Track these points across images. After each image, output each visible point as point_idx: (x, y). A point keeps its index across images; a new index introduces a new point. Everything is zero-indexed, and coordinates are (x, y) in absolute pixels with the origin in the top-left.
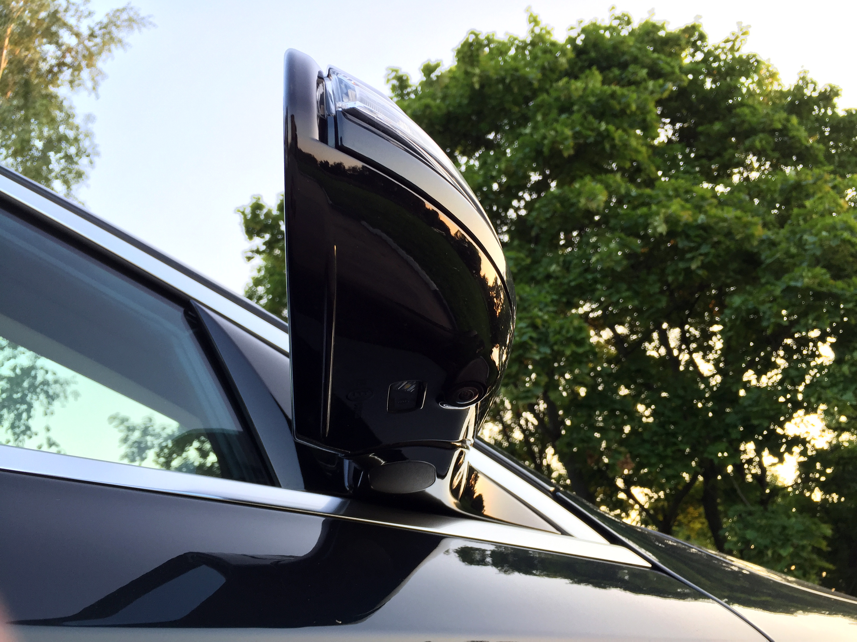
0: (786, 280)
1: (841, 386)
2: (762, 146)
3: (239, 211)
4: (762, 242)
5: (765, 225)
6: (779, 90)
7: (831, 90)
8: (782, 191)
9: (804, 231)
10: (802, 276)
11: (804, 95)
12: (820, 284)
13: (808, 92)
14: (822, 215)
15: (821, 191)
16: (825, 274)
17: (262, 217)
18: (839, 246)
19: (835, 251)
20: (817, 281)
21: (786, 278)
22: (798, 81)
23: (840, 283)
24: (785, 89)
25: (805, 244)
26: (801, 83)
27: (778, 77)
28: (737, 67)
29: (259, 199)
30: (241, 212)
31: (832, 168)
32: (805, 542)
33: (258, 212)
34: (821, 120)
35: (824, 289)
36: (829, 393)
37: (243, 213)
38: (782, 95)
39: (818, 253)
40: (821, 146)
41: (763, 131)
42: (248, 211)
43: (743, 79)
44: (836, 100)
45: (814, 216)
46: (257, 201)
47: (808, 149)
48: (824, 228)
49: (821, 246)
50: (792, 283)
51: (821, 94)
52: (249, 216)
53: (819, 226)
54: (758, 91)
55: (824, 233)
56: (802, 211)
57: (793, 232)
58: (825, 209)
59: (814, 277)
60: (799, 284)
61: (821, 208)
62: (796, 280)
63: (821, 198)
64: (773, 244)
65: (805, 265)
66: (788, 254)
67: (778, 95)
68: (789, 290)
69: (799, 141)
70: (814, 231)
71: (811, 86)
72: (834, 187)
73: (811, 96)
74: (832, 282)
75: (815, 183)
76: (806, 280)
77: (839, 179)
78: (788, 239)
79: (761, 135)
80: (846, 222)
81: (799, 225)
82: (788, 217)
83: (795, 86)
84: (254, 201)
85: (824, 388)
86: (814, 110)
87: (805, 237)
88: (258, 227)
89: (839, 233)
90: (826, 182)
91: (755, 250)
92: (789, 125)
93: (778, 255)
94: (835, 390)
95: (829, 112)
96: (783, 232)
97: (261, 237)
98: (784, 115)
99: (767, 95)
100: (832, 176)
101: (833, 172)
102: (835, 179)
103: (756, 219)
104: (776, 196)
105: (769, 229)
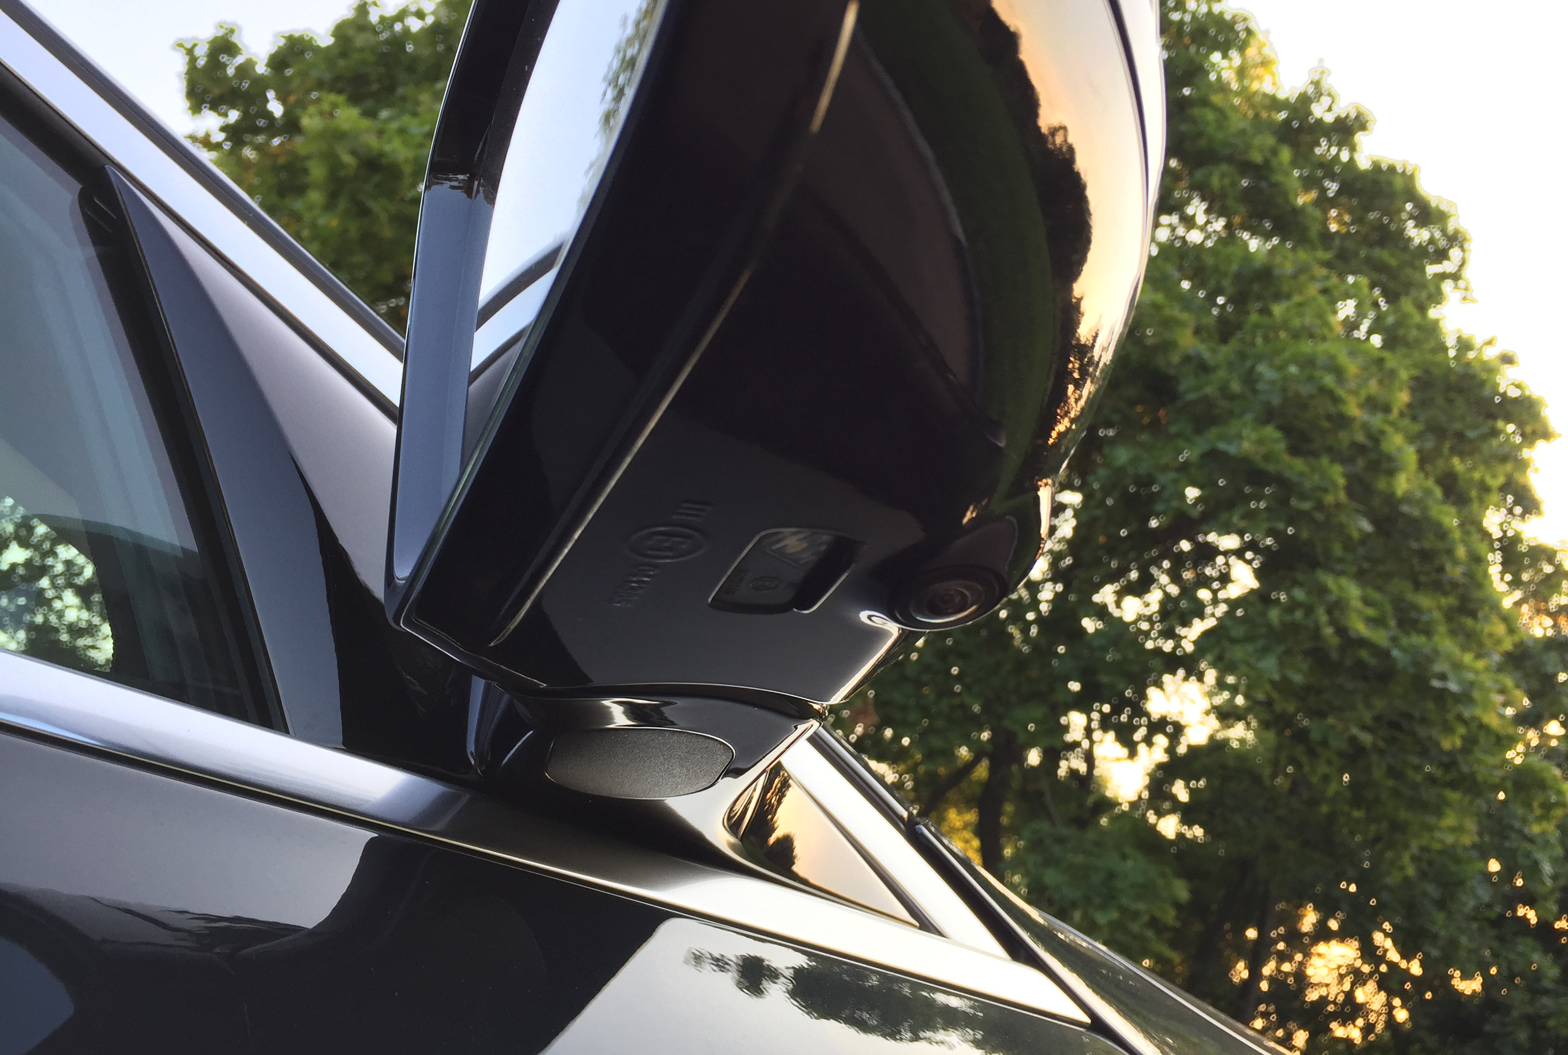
0: (1212, 437)
1: (1260, 643)
2: (1222, 188)
3: (181, 45)
4: (1187, 359)
5: (1197, 331)
6: (1271, 94)
7: (1357, 117)
8: (1238, 277)
9: (1260, 358)
10: (1239, 437)
11: (1310, 113)
12: (1267, 457)
13: (1318, 111)
14: (1296, 336)
15: (1300, 293)
16: (1277, 441)
17: (231, 71)
18: (1312, 397)
19: (1302, 404)
20: (1262, 450)
21: (1213, 432)
22: (1307, 86)
23: (1299, 464)
24: (1281, 96)
25: (1257, 381)
26: (1311, 90)
27: (1274, 68)
28: (1212, 32)
29: (232, 31)
30: (186, 49)
31: (1327, 256)
32: (1140, 906)
33: (224, 58)
34: (1328, 168)
35: (1271, 468)
36: (1238, 653)
37: (190, 52)
38: (1274, 103)
39: (1276, 400)
40: (1318, 213)
41: (1230, 160)
42: (202, 52)
43: (1216, 57)
44: (1360, 138)
45: (1283, 335)
46: (226, 34)
47: (1297, 212)
48: (1295, 360)
49: (1284, 390)
50: (1222, 446)
51: (1339, 120)
52: (201, 62)
53: (1287, 354)
54: (1235, 86)
55: (1293, 369)
56: (1265, 320)
57: (1242, 356)
58: (1303, 327)
59: (1260, 442)
60: (1232, 449)
61: (1296, 322)
62: (1229, 441)
63: (1300, 305)
64: (1203, 368)
65: (1249, 417)
66: (1224, 389)
67: (1267, 102)
68: (1212, 456)
69: (1285, 194)
70: (1278, 361)
71: (1325, 101)
72: (1325, 291)
73: (1321, 119)
74: (1286, 458)
75: (1295, 276)
76: (1246, 445)
77: (1334, 280)
78: (1230, 365)
79: (1225, 167)
80: (1332, 358)
81: (1253, 344)
82: (1239, 326)
83: (1300, 94)
84: (221, 33)
85: (1234, 641)
86: (1319, 145)
87: (1262, 368)
88: (216, 91)
89: (1318, 373)
90: (1313, 278)
91: (1172, 372)
92: (1274, 162)
93: (1209, 390)
94: (1250, 648)
95: (1345, 156)
96: (1227, 351)
97: (220, 114)
98: (1270, 141)
99: (1248, 96)
100: (1324, 272)
101: (1328, 265)
102: (1327, 278)
103: (1185, 316)
104: (1226, 283)
105: (1203, 341)
